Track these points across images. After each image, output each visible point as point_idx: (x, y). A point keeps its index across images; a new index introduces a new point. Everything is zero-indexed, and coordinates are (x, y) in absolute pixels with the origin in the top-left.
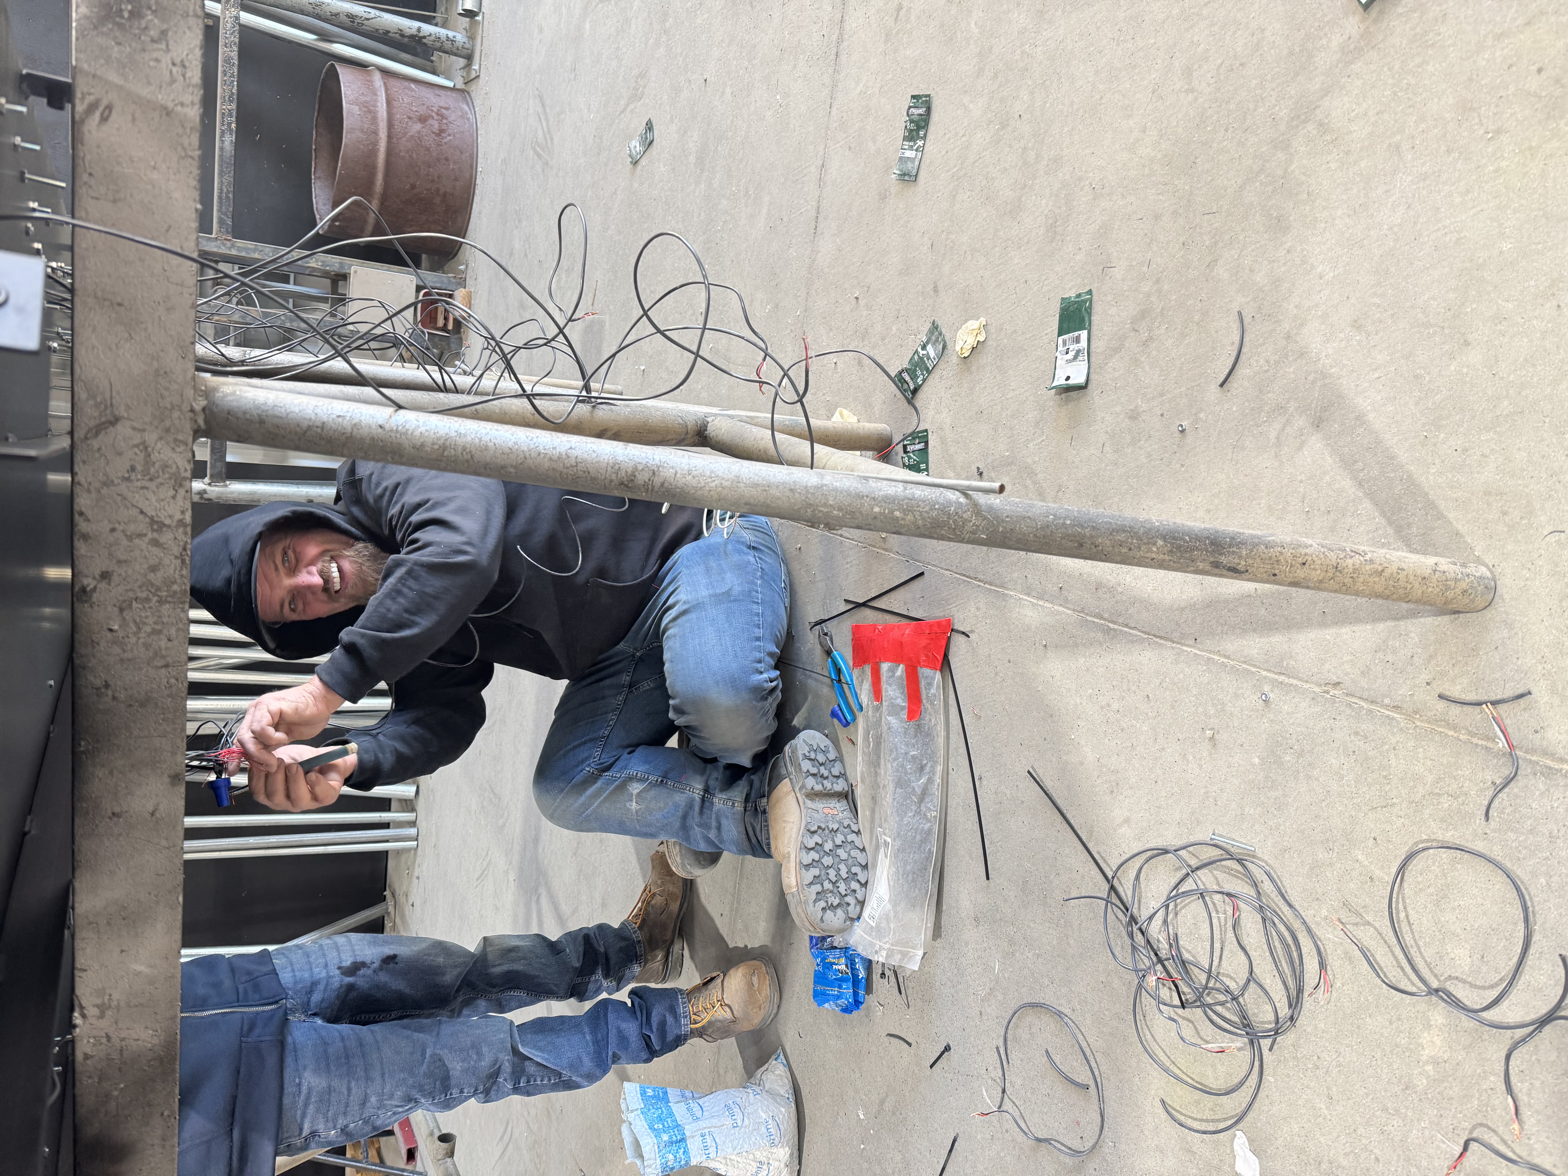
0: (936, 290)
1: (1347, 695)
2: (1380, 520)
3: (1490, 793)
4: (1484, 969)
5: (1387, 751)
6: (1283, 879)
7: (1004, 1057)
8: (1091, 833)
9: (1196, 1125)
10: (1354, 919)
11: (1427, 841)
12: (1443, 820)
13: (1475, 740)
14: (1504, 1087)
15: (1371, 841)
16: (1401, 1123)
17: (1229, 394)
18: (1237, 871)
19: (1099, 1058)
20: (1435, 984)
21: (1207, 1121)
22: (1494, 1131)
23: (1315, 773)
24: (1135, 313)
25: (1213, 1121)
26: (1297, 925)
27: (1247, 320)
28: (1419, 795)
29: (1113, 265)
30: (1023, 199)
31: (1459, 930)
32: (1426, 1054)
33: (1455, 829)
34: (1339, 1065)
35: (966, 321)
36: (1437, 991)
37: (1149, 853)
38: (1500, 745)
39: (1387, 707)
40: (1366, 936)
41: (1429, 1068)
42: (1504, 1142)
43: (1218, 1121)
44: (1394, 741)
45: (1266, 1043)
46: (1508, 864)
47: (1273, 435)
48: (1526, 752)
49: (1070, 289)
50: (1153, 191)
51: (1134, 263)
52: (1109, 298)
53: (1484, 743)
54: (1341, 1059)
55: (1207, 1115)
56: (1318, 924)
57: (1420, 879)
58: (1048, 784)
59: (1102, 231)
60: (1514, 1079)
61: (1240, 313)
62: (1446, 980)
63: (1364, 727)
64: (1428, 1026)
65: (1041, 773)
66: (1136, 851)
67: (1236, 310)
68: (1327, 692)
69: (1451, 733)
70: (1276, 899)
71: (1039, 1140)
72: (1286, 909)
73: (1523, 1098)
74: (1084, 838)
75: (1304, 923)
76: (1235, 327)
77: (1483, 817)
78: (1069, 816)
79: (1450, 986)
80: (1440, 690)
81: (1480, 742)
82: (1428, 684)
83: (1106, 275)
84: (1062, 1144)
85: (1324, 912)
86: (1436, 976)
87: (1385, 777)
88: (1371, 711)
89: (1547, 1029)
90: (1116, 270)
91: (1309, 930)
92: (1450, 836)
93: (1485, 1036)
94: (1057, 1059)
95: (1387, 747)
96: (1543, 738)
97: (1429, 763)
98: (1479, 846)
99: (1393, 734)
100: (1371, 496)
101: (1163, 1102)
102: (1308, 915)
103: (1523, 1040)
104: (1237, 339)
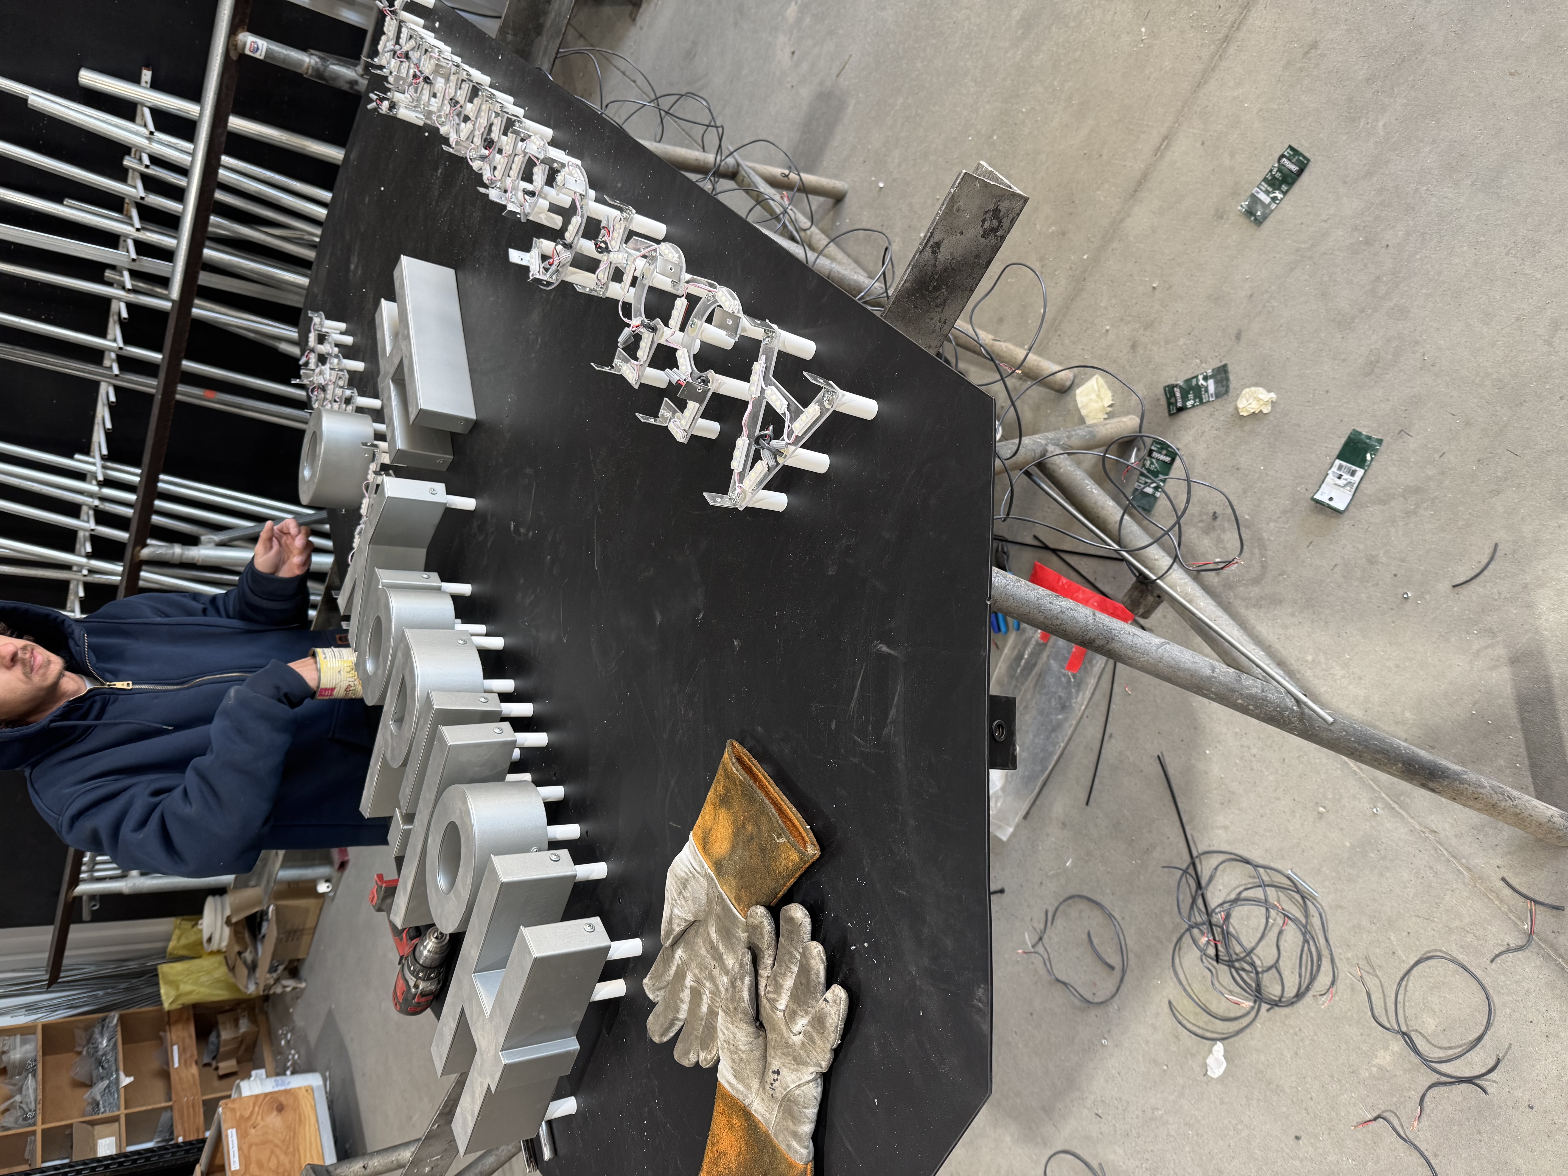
0: (1238, 337)
1: (1438, 842)
2: (1523, 750)
3: (1503, 949)
4: (1442, 1037)
5: (1447, 890)
6: (1329, 923)
7: (1049, 919)
8: (1191, 820)
9: (1189, 1026)
10: (1368, 969)
11: (1444, 952)
12: (1462, 947)
13: (1511, 915)
14: (1418, 1100)
15: (1405, 934)
16: (1338, 1087)
17: (1457, 596)
18: (1297, 900)
19: (1131, 955)
20: (1404, 1029)
21: (1199, 1027)
22: (1398, 1118)
23: (1388, 875)
24: (1412, 485)
25: (1203, 1029)
26: (1325, 953)
27: (1499, 553)
28: (1454, 925)
29: (1411, 433)
30: (1357, 321)
31: (1437, 1010)
32: (1376, 1061)
33: (1467, 956)
34: (1313, 1040)
35: (1256, 385)
36: (1404, 1034)
37: (1234, 857)
38: (1526, 927)
39: (1462, 864)
40: (1372, 983)
41: (1374, 1069)
42: (1402, 1126)
43: (1208, 1031)
44: (1455, 886)
45: (1265, 1007)
46: (1491, 991)
47: (1476, 646)
48: (1540, 940)
49: (1364, 426)
50: (1475, 401)
51: (1430, 446)
52: (1395, 457)
53: (1515, 920)
54: (1316, 1038)
55: (1201, 1024)
56: (1341, 959)
57: (1427, 970)
58: (1171, 771)
59: (1414, 399)
60: (1426, 1099)
61: (1496, 545)
62: (1414, 1030)
63: (1439, 867)
64: (1386, 1048)
65: (1167, 760)
66: (1223, 849)
67: (1495, 540)
68: (1424, 832)
69: (1497, 902)
70: (1318, 931)
71: (1058, 980)
72: (1322, 941)
73: (1427, 1110)
74: (1184, 820)
75: (1331, 954)
76: (1488, 551)
77: (1490, 959)
78: (1178, 800)
79: (1414, 1036)
80: (1505, 875)
81: (1513, 918)
82: (1498, 867)
83: (1401, 437)
84: (1076, 990)
85: (1349, 955)
86: (1407, 1025)
87: (1437, 903)
88: (1449, 861)
89: (1464, 1086)
90: (1412, 439)
91: (1332, 961)
92: (1461, 957)
93: (1422, 1071)
94: (1095, 941)
95: (1448, 887)
96: (1556, 938)
97: (1472, 911)
98: (1478, 973)
99: (1457, 882)
100: (1526, 732)
101: (1170, 1003)
102: (1336, 952)
103: (1444, 1084)
104: (1485, 561)
